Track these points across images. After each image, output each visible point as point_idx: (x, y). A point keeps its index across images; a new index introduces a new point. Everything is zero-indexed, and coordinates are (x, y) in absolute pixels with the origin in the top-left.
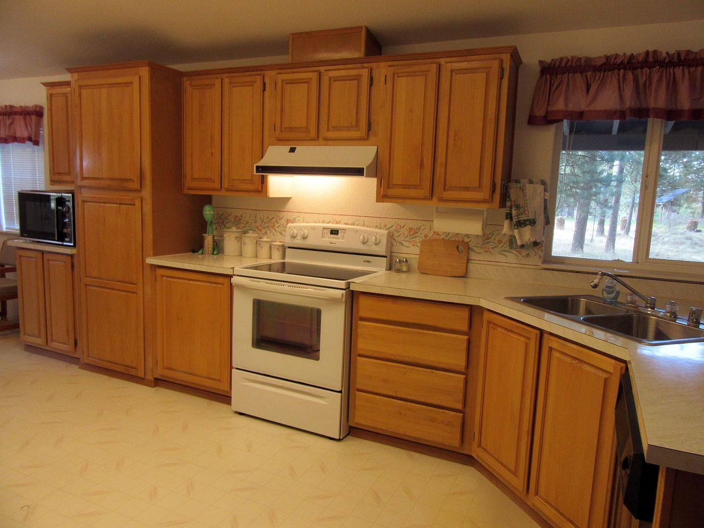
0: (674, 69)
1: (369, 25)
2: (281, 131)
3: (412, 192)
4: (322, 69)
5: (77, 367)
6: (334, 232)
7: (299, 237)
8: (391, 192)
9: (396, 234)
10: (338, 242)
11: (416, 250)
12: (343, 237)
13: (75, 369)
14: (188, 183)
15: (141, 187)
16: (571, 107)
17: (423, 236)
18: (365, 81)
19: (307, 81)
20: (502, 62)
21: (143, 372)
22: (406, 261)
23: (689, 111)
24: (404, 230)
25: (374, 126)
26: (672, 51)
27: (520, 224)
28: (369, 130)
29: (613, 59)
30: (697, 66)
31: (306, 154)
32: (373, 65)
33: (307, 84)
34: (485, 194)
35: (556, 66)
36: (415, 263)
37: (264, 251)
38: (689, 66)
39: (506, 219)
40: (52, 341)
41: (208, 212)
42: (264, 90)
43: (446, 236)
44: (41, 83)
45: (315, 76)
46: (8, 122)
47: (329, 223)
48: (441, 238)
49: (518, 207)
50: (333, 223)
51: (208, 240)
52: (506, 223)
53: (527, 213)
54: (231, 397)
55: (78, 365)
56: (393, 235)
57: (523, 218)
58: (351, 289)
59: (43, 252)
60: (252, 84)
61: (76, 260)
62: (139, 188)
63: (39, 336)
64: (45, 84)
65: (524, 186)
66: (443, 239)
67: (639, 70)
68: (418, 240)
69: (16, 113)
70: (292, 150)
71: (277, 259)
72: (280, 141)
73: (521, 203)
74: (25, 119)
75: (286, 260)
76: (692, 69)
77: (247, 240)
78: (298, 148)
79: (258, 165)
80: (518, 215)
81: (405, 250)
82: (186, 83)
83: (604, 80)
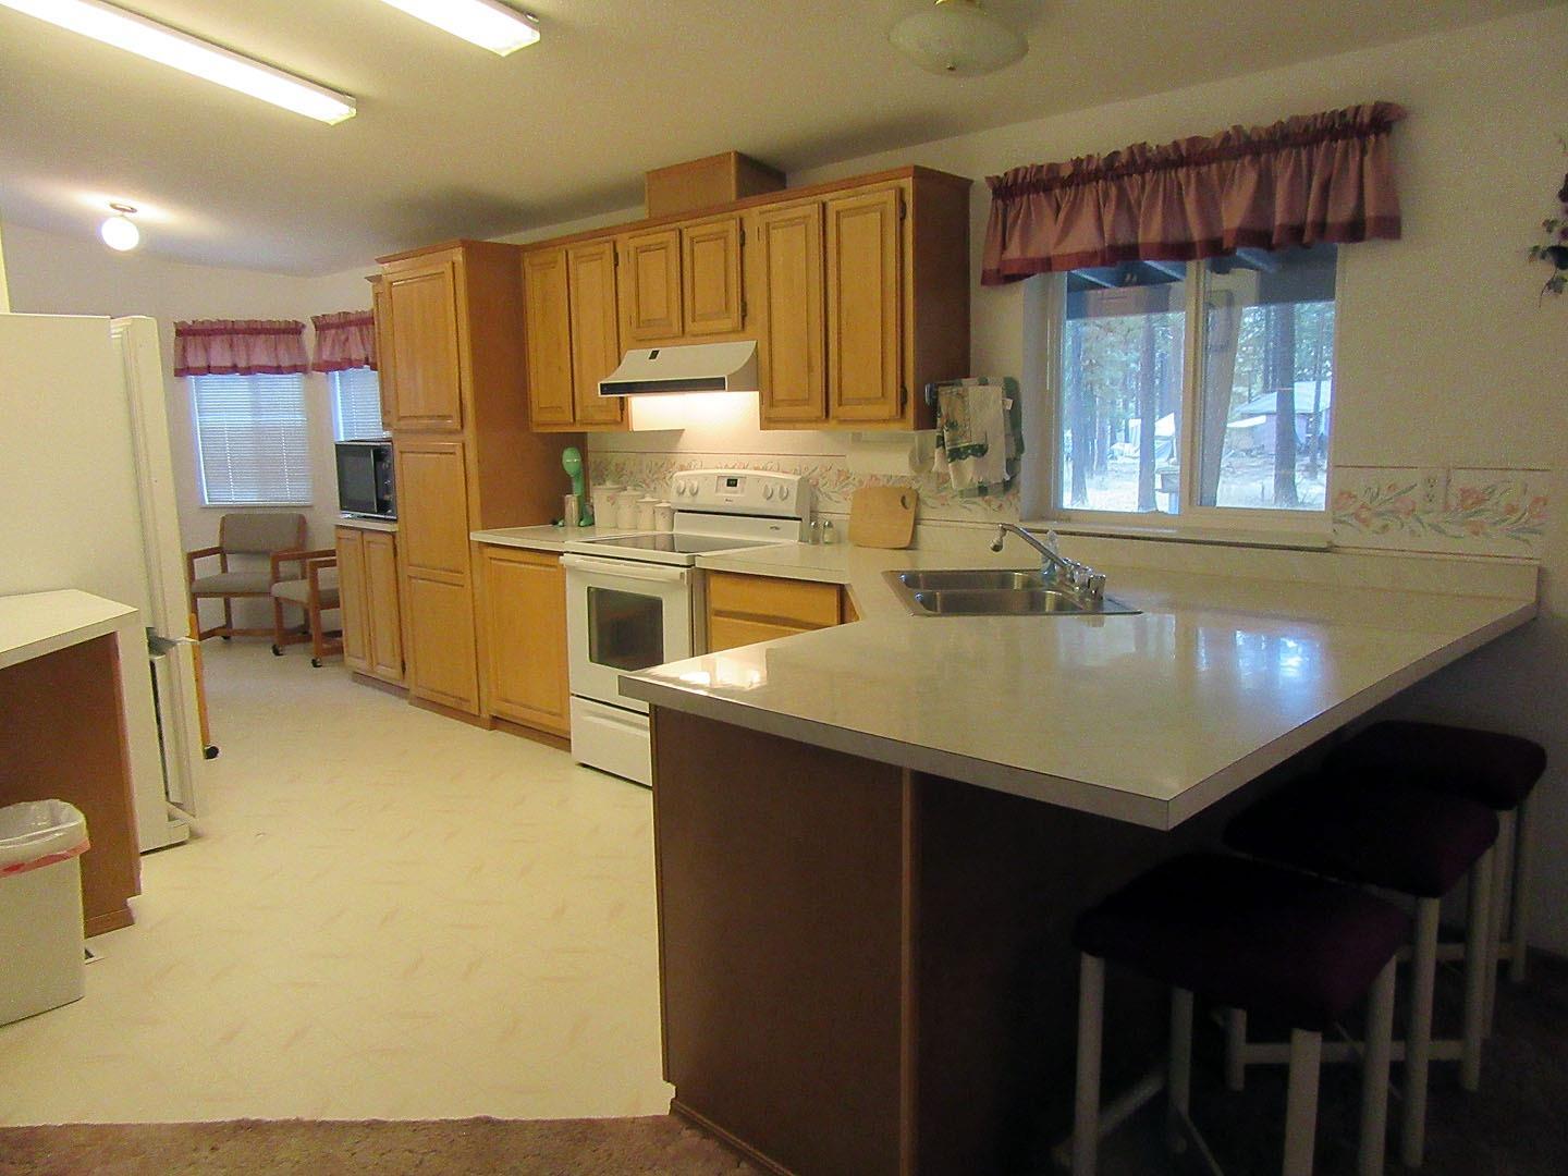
0: (1176, 172)
1: (742, 149)
2: (638, 327)
3: (800, 411)
4: (682, 224)
5: (406, 702)
6: (732, 482)
7: (687, 493)
8: (775, 413)
9: (821, 482)
10: (737, 499)
11: (846, 507)
12: (743, 490)
13: (404, 704)
14: (536, 416)
15: (462, 426)
16: (1031, 253)
17: (856, 482)
18: (734, 238)
19: (663, 247)
20: (901, 192)
21: (477, 708)
22: (830, 525)
23: (1200, 241)
24: (832, 475)
25: (750, 307)
26: (1167, 141)
27: (956, 455)
28: (743, 317)
29: (1085, 163)
30: (1209, 163)
31: (677, 360)
32: (743, 212)
33: (663, 251)
34: (890, 407)
35: (1009, 184)
36: (845, 529)
37: (645, 519)
38: (1197, 164)
39: (938, 447)
40: (378, 664)
41: (570, 459)
42: (616, 265)
43: (888, 481)
44: (367, 278)
45: (672, 237)
46: (343, 337)
47: (733, 468)
48: (881, 484)
49: (952, 425)
50: (739, 468)
51: (572, 503)
52: (937, 453)
53: (968, 435)
54: (570, 740)
55: (406, 698)
56: (818, 483)
57: (963, 444)
58: (697, 566)
59: (362, 531)
60: (600, 256)
61: (398, 539)
62: (459, 427)
63: (363, 658)
64: (370, 279)
65: (966, 390)
66: (884, 486)
67: (1126, 178)
68: (851, 489)
69: (350, 323)
70: (654, 355)
71: (662, 529)
72: (640, 342)
73: (959, 418)
74: (361, 331)
75: (675, 532)
76: (1204, 169)
77: (621, 502)
78: (662, 351)
79: (603, 382)
80: (953, 441)
81: (833, 507)
82: (527, 261)
83: (1078, 201)
